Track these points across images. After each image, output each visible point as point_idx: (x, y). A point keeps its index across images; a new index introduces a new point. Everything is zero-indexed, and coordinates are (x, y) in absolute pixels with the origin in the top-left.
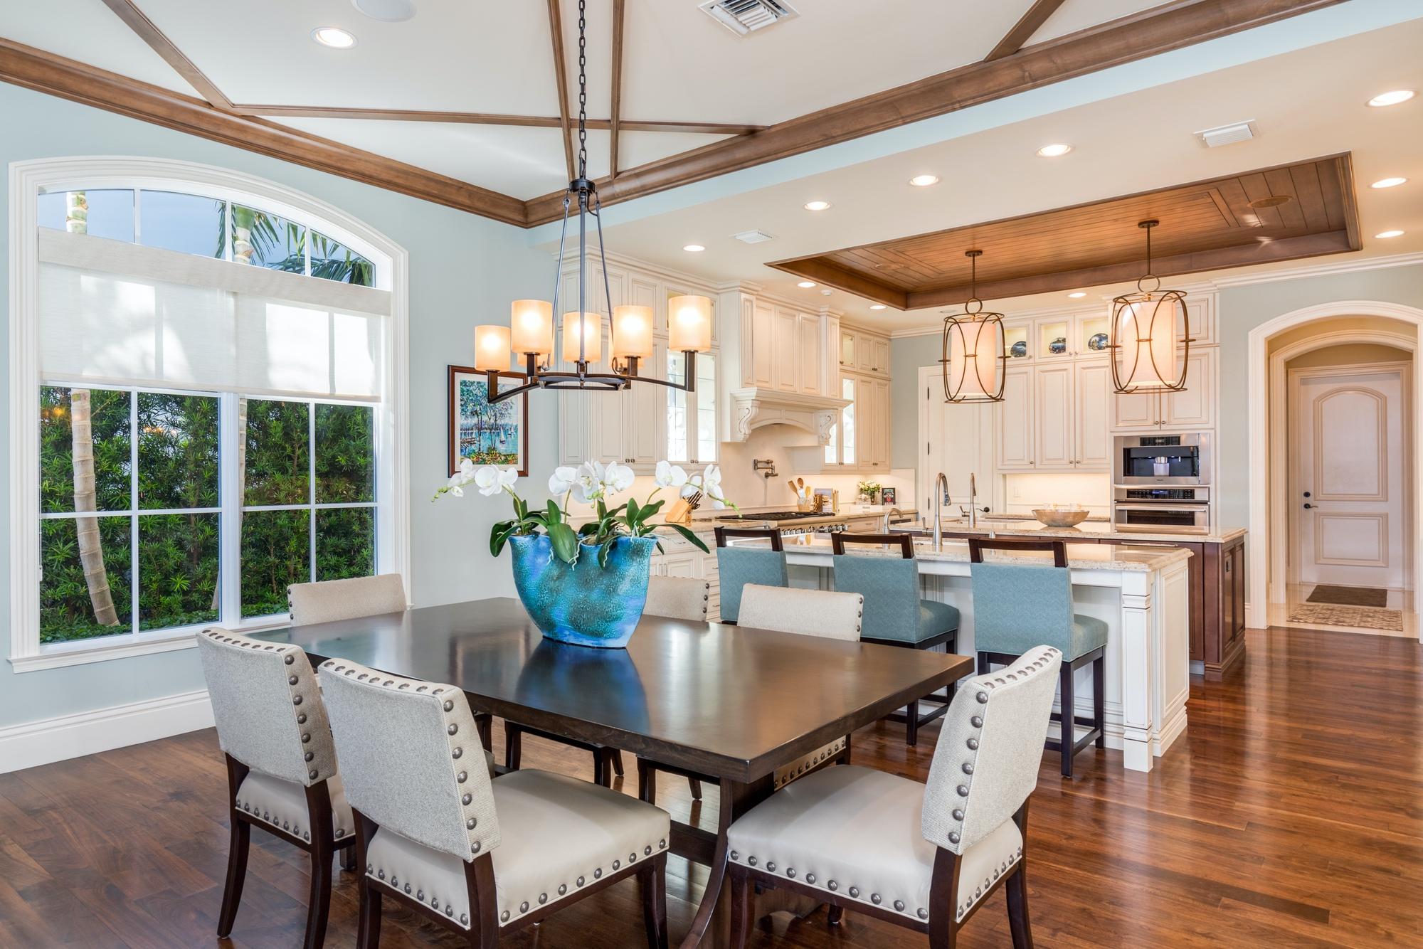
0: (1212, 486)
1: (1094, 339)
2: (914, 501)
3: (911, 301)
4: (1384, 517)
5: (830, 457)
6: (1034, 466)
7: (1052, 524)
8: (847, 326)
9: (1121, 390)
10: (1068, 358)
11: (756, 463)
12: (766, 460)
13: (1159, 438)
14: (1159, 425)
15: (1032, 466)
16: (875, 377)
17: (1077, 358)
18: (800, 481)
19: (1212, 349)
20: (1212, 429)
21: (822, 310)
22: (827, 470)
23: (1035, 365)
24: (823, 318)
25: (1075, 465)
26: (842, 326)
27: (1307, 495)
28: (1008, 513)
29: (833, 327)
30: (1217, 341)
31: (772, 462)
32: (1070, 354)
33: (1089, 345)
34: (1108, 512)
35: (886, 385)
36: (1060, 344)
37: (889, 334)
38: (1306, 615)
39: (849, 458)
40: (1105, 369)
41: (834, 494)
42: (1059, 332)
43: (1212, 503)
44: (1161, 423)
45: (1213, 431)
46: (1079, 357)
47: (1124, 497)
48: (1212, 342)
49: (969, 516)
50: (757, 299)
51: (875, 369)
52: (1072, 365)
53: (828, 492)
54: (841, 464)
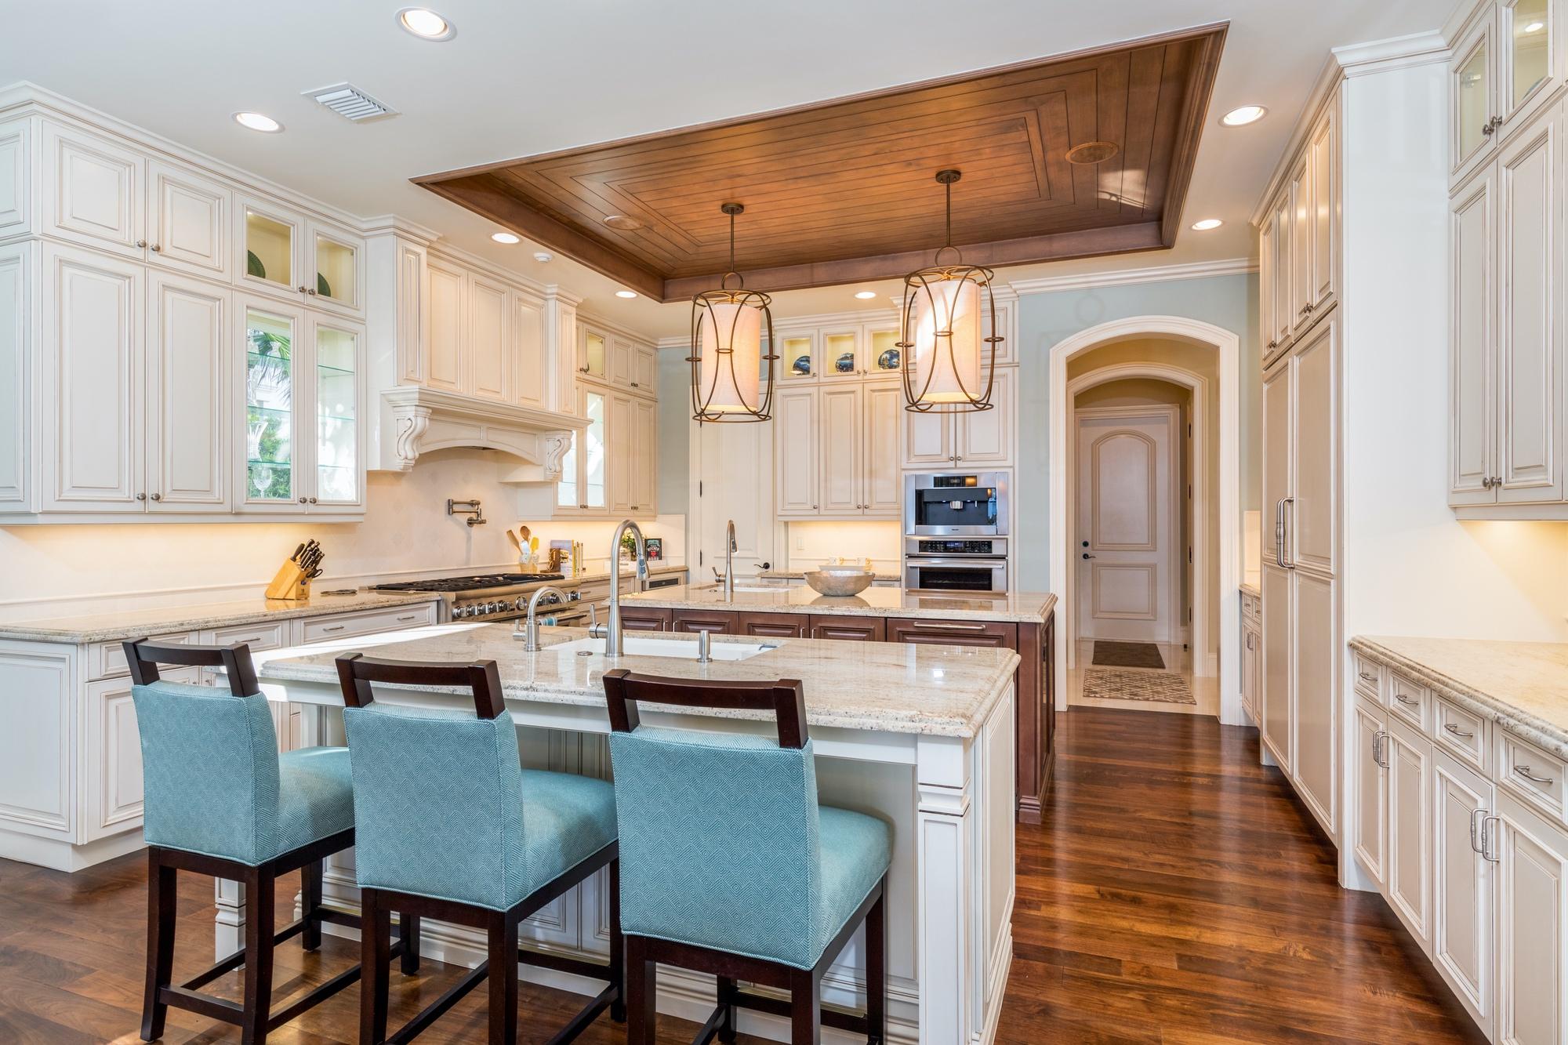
0: (1010, 537)
1: (884, 356)
2: (683, 554)
3: (670, 289)
4: (1152, 568)
5: (567, 495)
6: (819, 512)
7: (829, 593)
8: (590, 321)
9: (913, 405)
10: (856, 378)
11: (451, 504)
12: (469, 500)
13: (954, 478)
14: (954, 462)
15: (815, 512)
16: (635, 395)
17: (865, 377)
18: (524, 530)
19: (1011, 369)
20: (1011, 467)
21: (549, 291)
22: (562, 515)
23: (819, 385)
24: (551, 303)
25: (863, 511)
26: (581, 318)
27: (1086, 544)
28: (790, 572)
29: (564, 316)
30: (1016, 360)
31: (478, 503)
32: (859, 373)
33: (879, 364)
34: (897, 569)
35: (650, 407)
36: (848, 362)
37: (655, 342)
38: (1098, 685)
39: (596, 498)
40: (896, 392)
41: (577, 548)
42: (846, 348)
43: (1010, 558)
44: (956, 459)
45: (1012, 470)
46: (868, 377)
47: (916, 551)
48: (1011, 361)
49: (724, 581)
50: (428, 253)
51: (634, 385)
52: (861, 385)
53: (567, 545)
54: (585, 507)
